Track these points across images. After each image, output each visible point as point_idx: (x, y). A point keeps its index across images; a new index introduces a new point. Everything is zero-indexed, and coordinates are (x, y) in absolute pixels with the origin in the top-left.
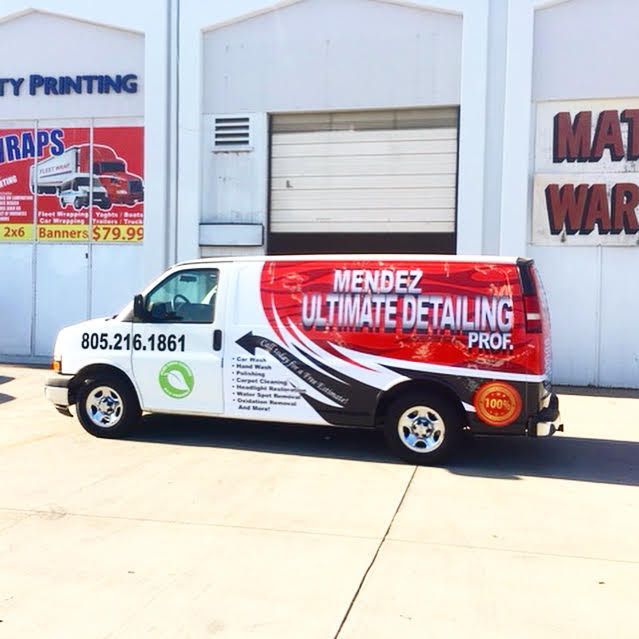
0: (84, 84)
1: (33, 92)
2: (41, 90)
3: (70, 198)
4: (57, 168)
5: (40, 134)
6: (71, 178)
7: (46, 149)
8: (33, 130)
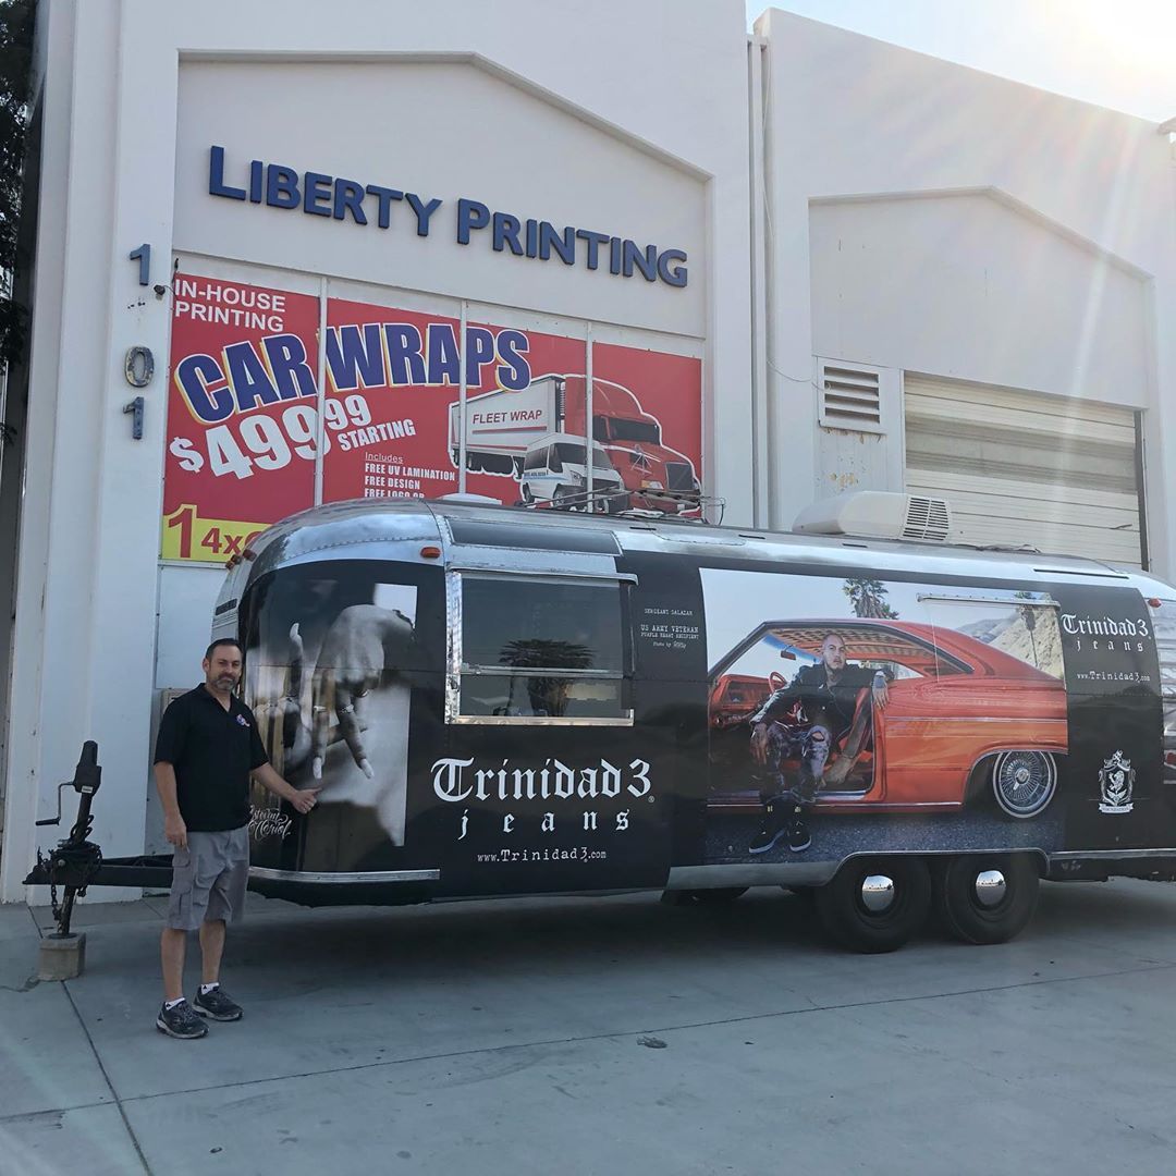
0: (580, 248)
1: (463, 240)
2: (482, 239)
3: (544, 485)
4: (515, 416)
5: (472, 335)
6: (548, 441)
7: (489, 371)
8: (457, 323)
